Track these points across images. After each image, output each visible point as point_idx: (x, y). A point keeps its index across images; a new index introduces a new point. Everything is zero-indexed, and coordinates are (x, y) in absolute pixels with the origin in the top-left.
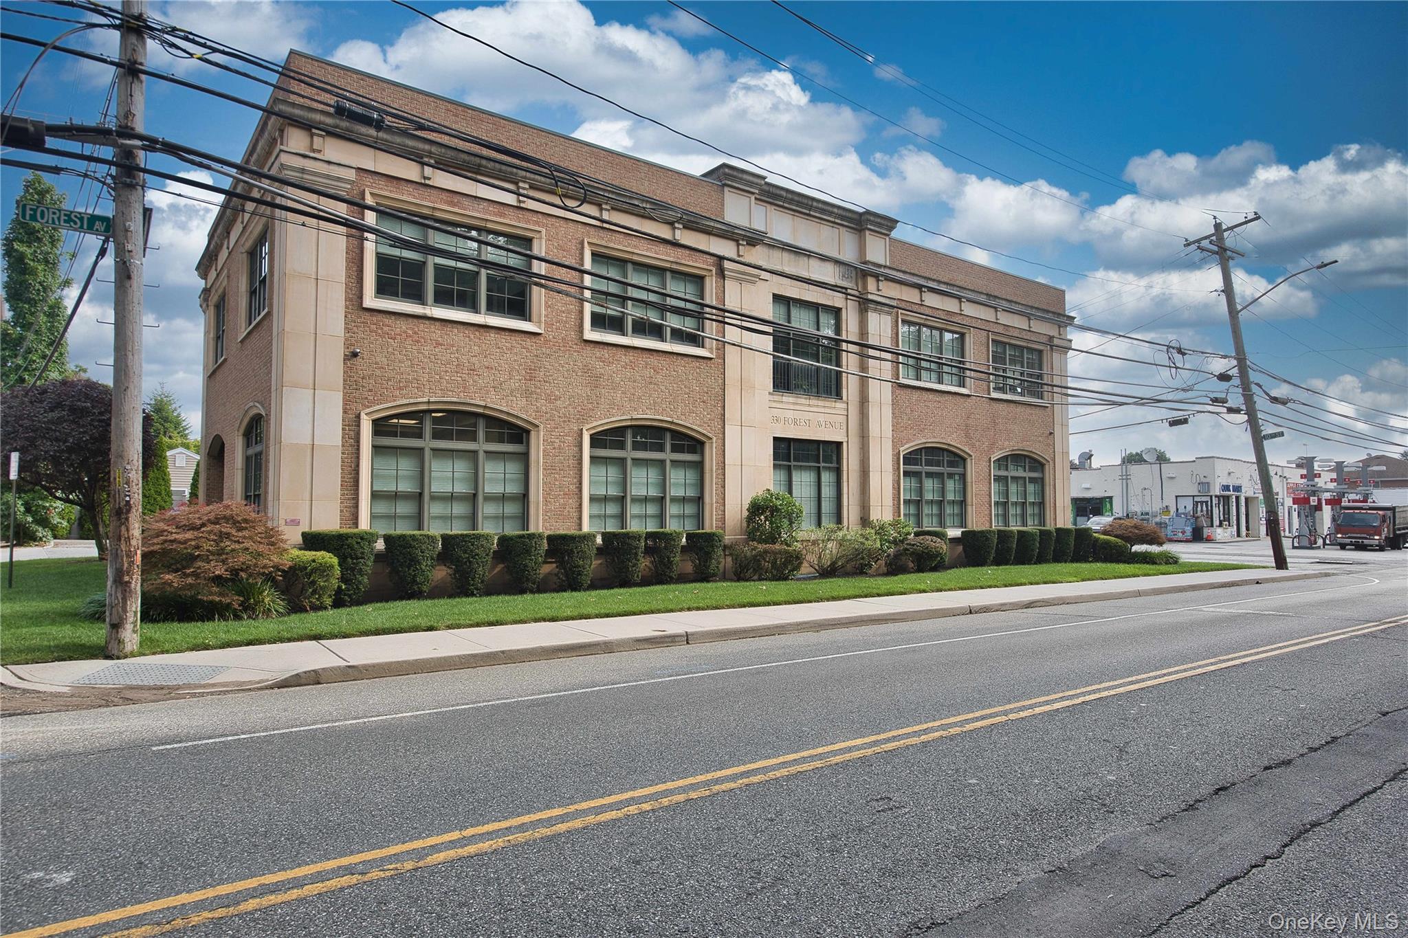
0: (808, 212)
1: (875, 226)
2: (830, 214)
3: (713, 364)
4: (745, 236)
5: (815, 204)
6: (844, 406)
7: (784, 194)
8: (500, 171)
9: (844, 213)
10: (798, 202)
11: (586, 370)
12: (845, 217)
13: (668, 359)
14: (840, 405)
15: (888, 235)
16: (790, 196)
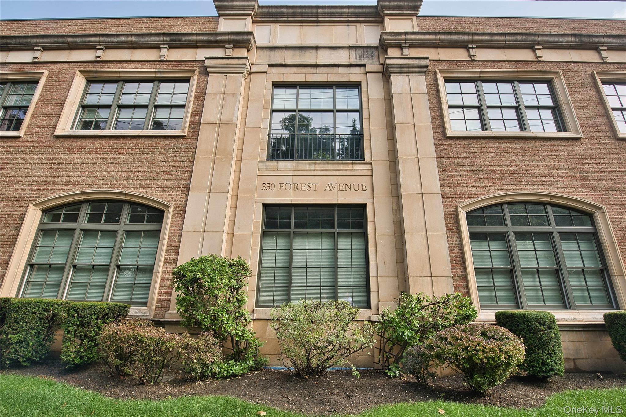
0: (316, 19)
1: (393, 10)
2: (341, 14)
3: (185, 141)
4: (229, 40)
5: (320, 11)
6: (368, 166)
7: (285, 10)
8: (20, 43)
9: (356, 11)
10: (302, 13)
11: (52, 158)
12: (359, 13)
13: (135, 142)
14: (359, 167)
15: (415, 15)
16: (291, 11)
